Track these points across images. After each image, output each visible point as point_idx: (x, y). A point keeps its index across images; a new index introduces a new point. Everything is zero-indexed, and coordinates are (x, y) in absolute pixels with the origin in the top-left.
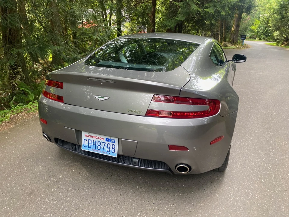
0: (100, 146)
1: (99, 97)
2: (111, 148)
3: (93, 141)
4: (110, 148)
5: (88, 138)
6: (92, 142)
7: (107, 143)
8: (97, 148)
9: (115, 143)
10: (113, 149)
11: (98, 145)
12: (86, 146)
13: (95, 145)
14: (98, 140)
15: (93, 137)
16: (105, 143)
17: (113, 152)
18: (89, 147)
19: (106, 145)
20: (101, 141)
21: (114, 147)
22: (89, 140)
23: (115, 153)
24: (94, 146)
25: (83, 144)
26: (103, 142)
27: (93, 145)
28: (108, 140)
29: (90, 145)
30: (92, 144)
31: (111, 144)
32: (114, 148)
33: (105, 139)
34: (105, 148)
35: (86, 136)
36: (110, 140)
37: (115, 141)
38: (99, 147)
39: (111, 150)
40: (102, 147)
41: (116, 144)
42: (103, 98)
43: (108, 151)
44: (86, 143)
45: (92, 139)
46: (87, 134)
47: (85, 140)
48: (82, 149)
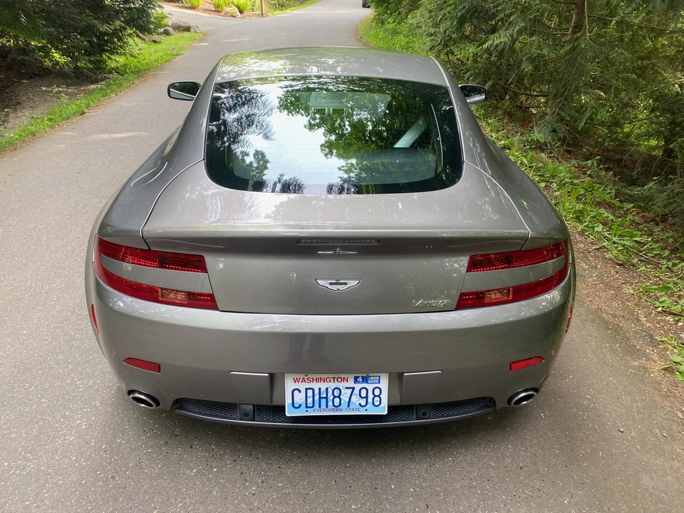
0: (339, 397)
1: (331, 284)
2: (370, 396)
3: (320, 389)
4: (366, 397)
5: (302, 386)
6: (317, 392)
7: (358, 387)
8: (330, 404)
9: (379, 383)
10: (377, 399)
11: (332, 397)
12: (300, 405)
13: (327, 398)
15: (318, 380)
16: (353, 389)
17: (377, 403)
18: (307, 407)
19: (356, 391)
20: (342, 385)
21: (377, 392)
22: (307, 389)
23: (381, 406)
24: (323, 401)
25: (291, 402)
26: (347, 388)
27: (320, 398)
29: (310, 400)
30: (317, 398)
31: (371, 387)
32: (379, 396)
33: (352, 380)
34: (355, 399)
35: (296, 381)
36: (365, 380)
37: (379, 380)
38: (337, 400)
39: (370, 400)
40: (345, 398)
41: (384, 385)
42: (346, 284)
43: (363, 404)
44: (299, 398)
45: (316, 386)
46: (299, 376)
47: (296, 392)
48: (288, 414)
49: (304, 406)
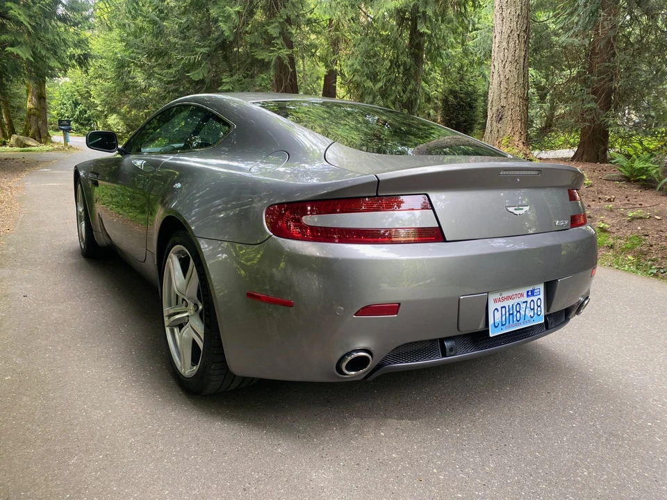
0: (519, 311)
1: (515, 209)
2: (536, 307)
3: (509, 306)
4: (534, 309)
5: (499, 305)
6: (507, 310)
7: (529, 300)
8: (515, 319)
10: (539, 309)
11: (516, 313)
13: (513, 314)
14: (516, 301)
15: (507, 298)
16: (526, 302)
17: (539, 313)
18: (502, 325)
19: (528, 304)
20: (521, 300)
21: (539, 303)
22: (502, 307)
23: (541, 315)
24: (511, 316)
25: (493, 322)
26: (524, 302)
27: (510, 314)
28: (530, 294)
29: (504, 318)
30: (507, 315)
31: (535, 299)
32: (540, 306)
33: (525, 295)
34: (528, 312)
35: (495, 301)
36: (532, 293)
37: (540, 292)
38: (518, 315)
39: (536, 312)
40: (523, 313)
41: (542, 296)
42: (522, 209)
43: (533, 316)
44: (498, 315)
45: (507, 303)
46: (497, 296)
47: (496, 311)
48: (491, 335)
49: (500, 325)
